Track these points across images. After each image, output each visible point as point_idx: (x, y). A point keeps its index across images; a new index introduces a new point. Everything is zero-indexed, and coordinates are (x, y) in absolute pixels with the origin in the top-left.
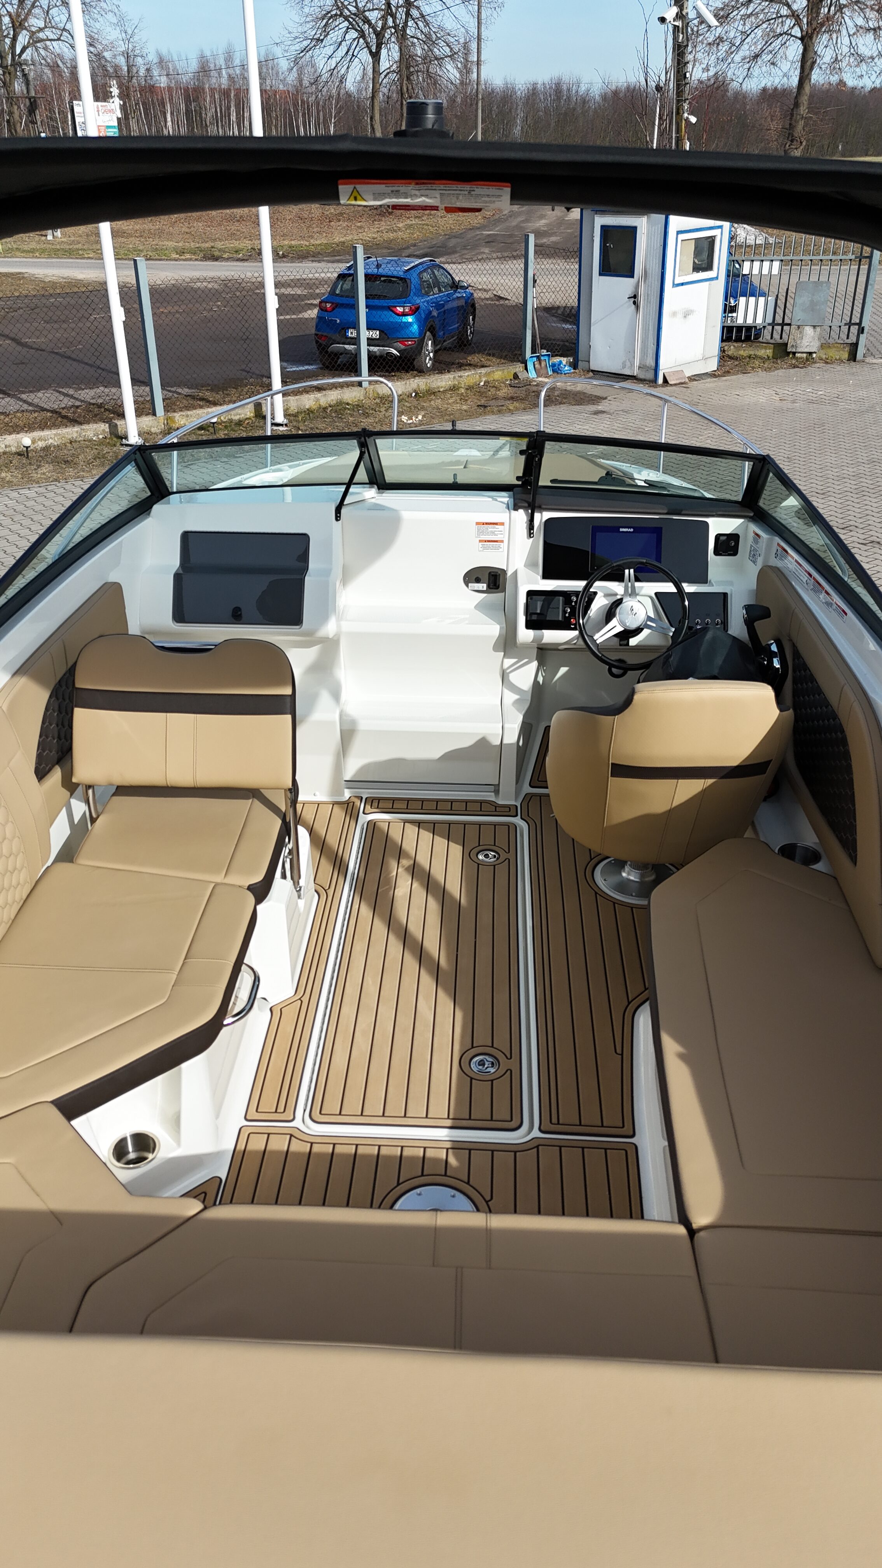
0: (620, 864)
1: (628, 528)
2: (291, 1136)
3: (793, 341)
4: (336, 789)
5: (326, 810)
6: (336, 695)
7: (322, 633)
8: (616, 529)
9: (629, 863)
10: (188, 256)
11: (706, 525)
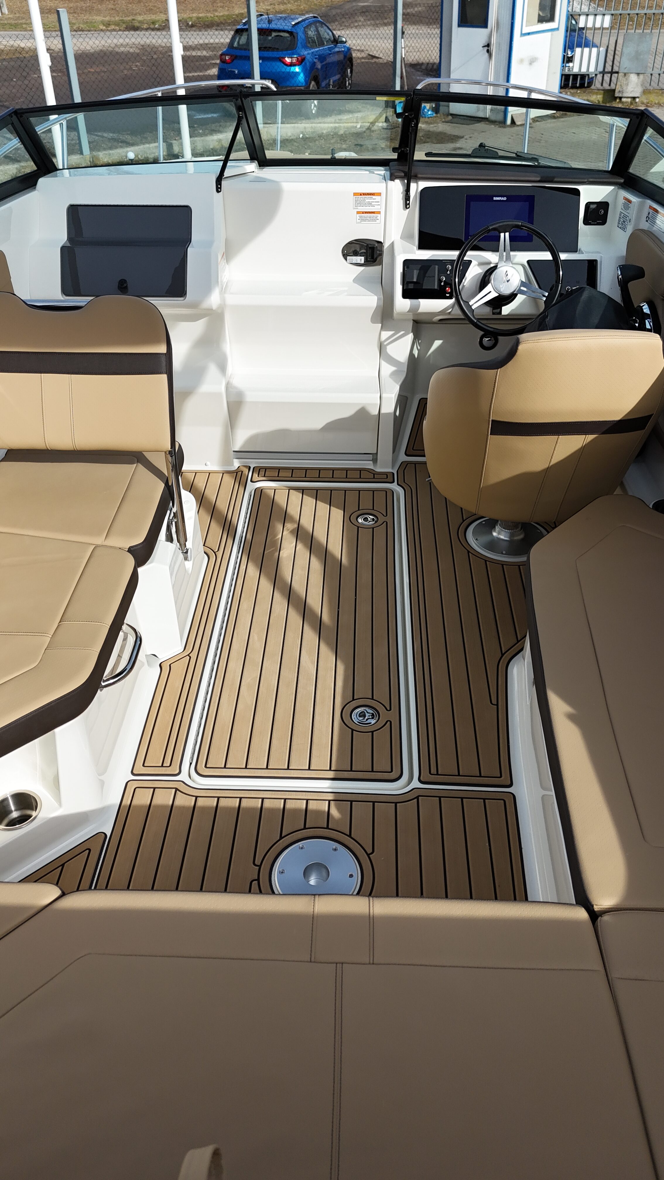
0: (491, 524)
1: (502, 196)
2: (177, 789)
3: (620, 87)
4: (226, 461)
5: (215, 480)
6: (223, 368)
7: (205, 305)
8: (489, 198)
9: (499, 522)
10: (113, 27)
11: (577, 193)
